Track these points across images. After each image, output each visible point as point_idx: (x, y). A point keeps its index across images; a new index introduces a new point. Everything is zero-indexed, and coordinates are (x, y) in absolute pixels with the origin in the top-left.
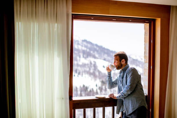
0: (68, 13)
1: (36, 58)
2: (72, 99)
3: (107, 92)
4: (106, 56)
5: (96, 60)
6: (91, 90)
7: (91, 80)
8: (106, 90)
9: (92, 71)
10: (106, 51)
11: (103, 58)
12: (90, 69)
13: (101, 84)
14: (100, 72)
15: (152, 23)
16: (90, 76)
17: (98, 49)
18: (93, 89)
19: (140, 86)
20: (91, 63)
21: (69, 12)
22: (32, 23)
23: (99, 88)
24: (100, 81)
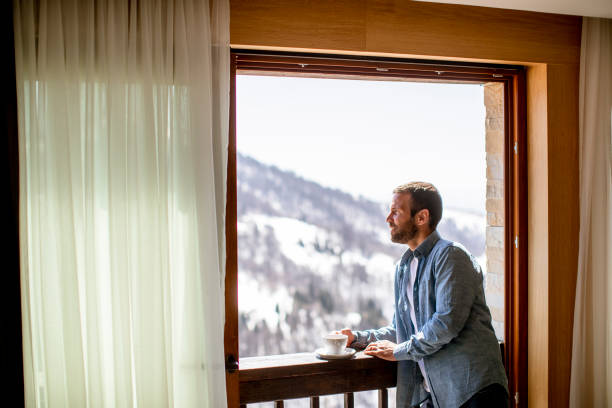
0: (217, 45)
1: (102, 217)
2: (237, 367)
3: (314, 331)
4: (307, 207)
5: (274, 222)
6: (260, 326)
7: (259, 289)
8: (309, 324)
9: (259, 260)
10: (307, 190)
11: (298, 214)
12: (253, 254)
13: (294, 305)
14: (287, 263)
15: (514, 81)
16: (255, 277)
17: (278, 181)
18: (264, 322)
19: (481, 315)
20: (256, 232)
21: (219, 42)
22: (83, 86)
23: (287, 316)
24: (290, 295)
